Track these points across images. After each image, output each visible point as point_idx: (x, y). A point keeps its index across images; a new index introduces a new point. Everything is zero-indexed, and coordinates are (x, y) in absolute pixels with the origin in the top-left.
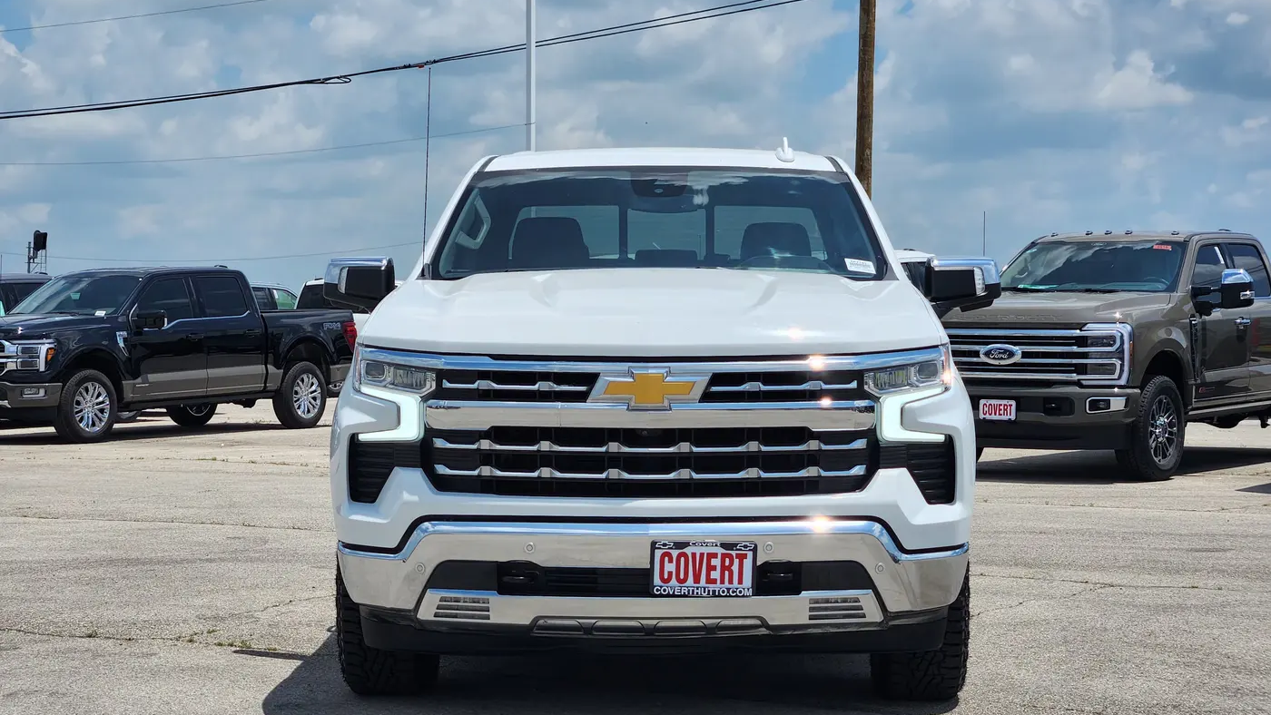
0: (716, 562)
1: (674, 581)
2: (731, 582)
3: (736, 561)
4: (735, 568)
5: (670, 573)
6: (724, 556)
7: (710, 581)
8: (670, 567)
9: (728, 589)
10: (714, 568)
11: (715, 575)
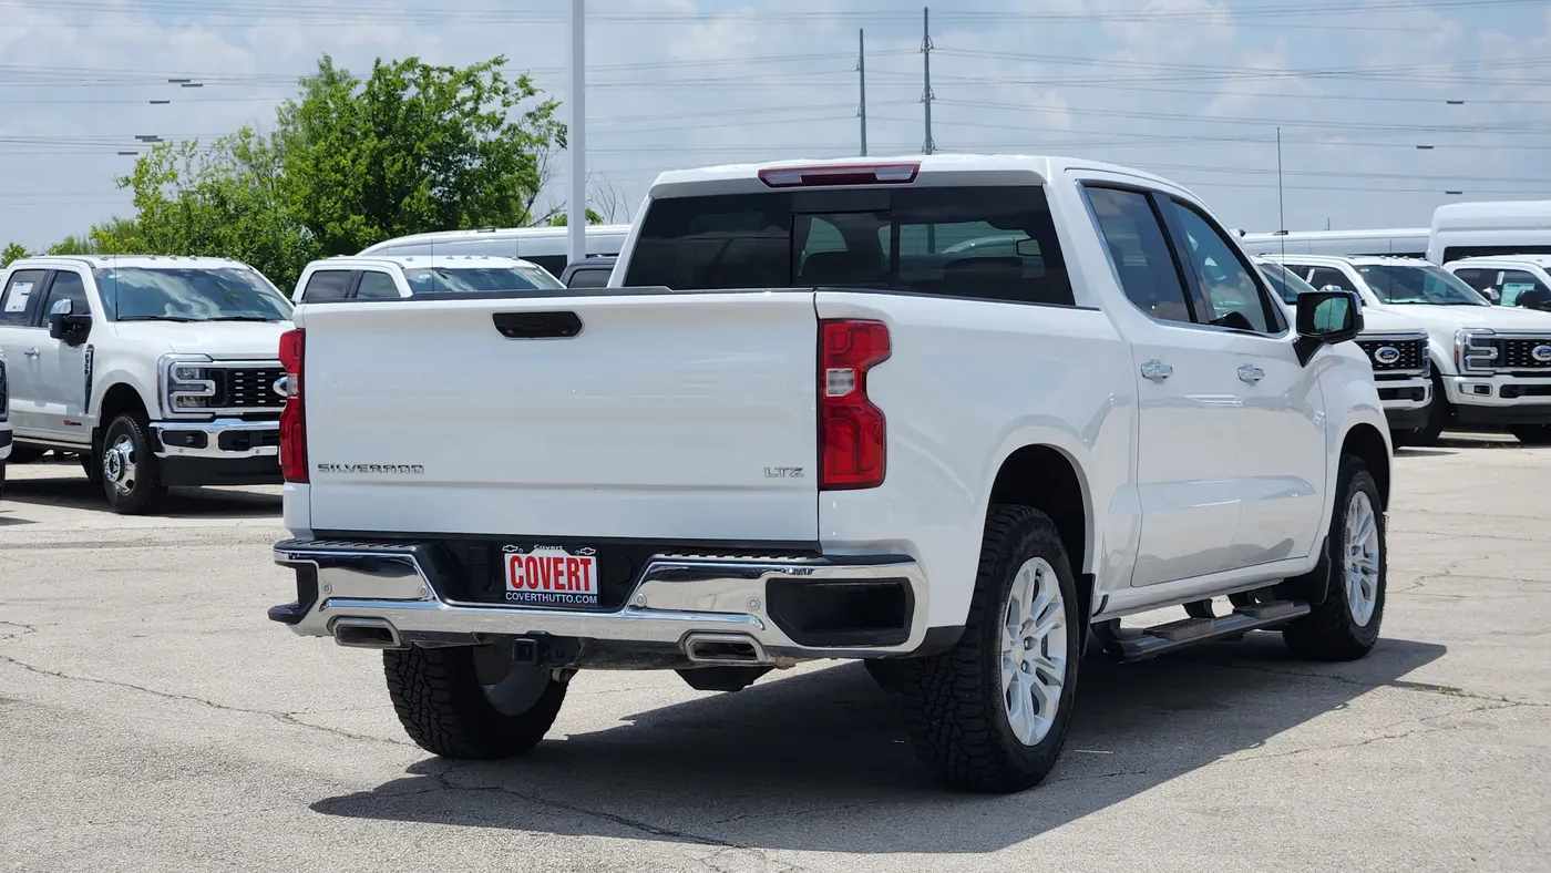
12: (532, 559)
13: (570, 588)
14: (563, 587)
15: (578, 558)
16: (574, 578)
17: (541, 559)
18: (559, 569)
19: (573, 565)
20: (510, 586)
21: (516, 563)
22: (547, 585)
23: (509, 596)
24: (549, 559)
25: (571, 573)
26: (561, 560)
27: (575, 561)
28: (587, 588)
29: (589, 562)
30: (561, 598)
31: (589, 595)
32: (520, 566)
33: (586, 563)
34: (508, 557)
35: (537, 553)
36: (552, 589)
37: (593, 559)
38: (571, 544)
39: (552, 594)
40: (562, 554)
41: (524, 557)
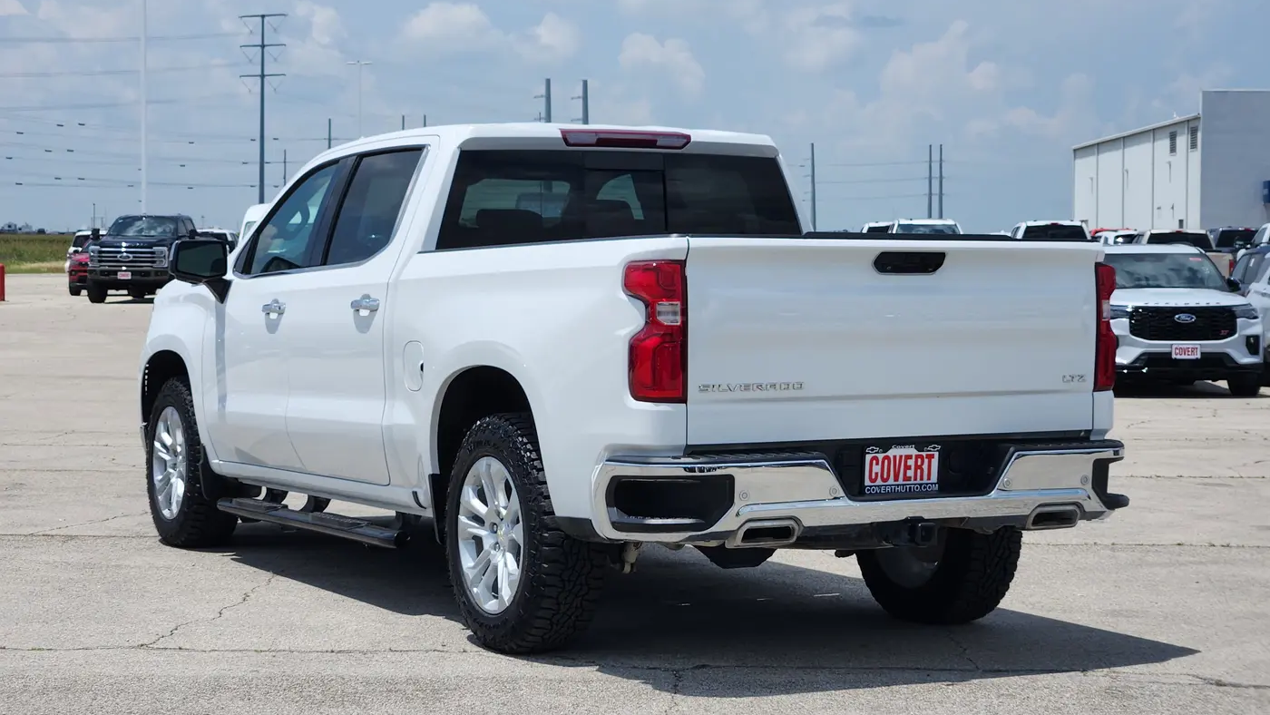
12: (887, 458)
13: (915, 479)
14: (909, 479)
15: (924, 454)
16: (919, 471)
17: (895, 457)
18: (909, 464)
19: (919, 460)
20: (867, 482)
21: (874, 462)
22: (896, 479)
23: (868, 490)
24: (901, 457)
25: (917, 467)
26: (909, 457)
27: (922, 457)
28: (929, 479)
29: (932, 456)
30: (910, 488)
31: (932, 484)
32: (877, 464)
33: (930, 457)
34: (868, 457)
35: (892, 452)
36: (901, 481)
37: (936, 454)
38: (921, 443)
39: (903, 485)
40: (912, 451)
41: (881, 456)
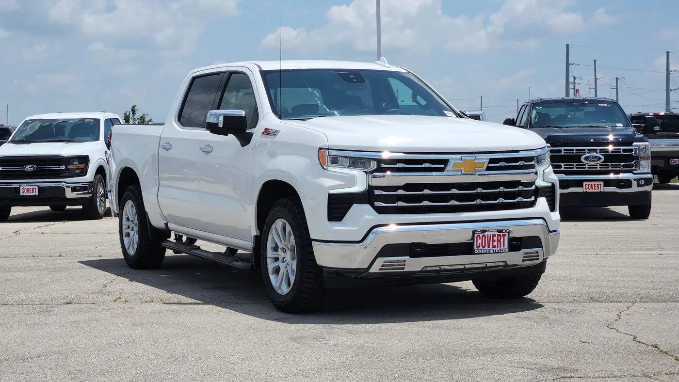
0: (495, 238)
1: (481, 248)
2: (500, 247)
3: (502, 237)
4: (502, 241)
5: (479, 244)
6: (498, 235)
7: (494, 246)
8: (480, 241)
9: (500, 249)
10: (495, 241)
11: (495, 244)
